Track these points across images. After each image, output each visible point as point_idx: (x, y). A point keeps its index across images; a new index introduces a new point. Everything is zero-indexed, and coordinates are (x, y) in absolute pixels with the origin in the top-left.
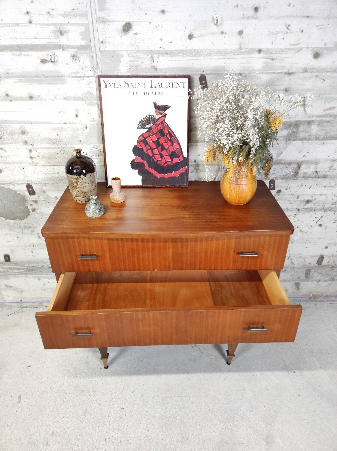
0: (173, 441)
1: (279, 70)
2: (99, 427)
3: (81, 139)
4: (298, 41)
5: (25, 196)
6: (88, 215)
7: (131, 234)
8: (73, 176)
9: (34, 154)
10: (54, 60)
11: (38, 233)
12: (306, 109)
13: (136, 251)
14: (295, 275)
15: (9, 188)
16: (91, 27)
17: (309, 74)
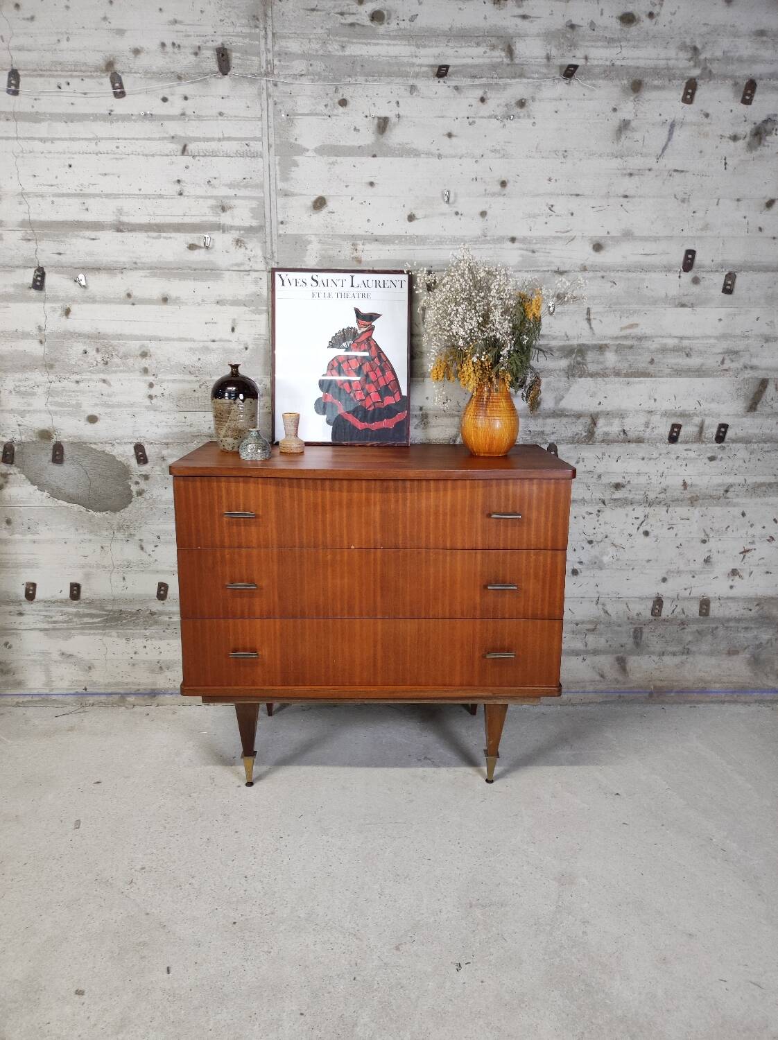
1: (545, 266)
4: (568, 226)
5: (129, 466)
6: (244, 455)
7: (314, 470)
8: (222, 401)
9: (156, 391)
10: (209, 245)
11: (140, 540)
12: (593, 326)
14: (615, 639)
15: (104, 452)
16: (267, 202)
17: (591, 274)
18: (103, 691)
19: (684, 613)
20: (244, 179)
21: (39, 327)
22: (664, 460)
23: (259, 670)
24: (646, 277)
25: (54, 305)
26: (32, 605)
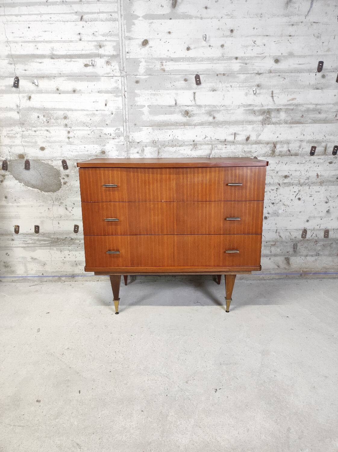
1: (252, 71)
3: (107, 123)
4: (263, 51)
5: (59, 171)
9: (71, 135)
10: (94, 64)
11: (66, 205)
12: (274, 100)
13: (147, 182)
14: (284, 249)
15: (48, 164)
16: (121, 43)
17: (274, 74)
18: (51, 275)
19: (317, 236)
20: (110, 32)
21: (17, 105)
22: (308, 164)
23: (121, 259)
24: (300, 75)
25: (23, 95)
26: (18, 236)
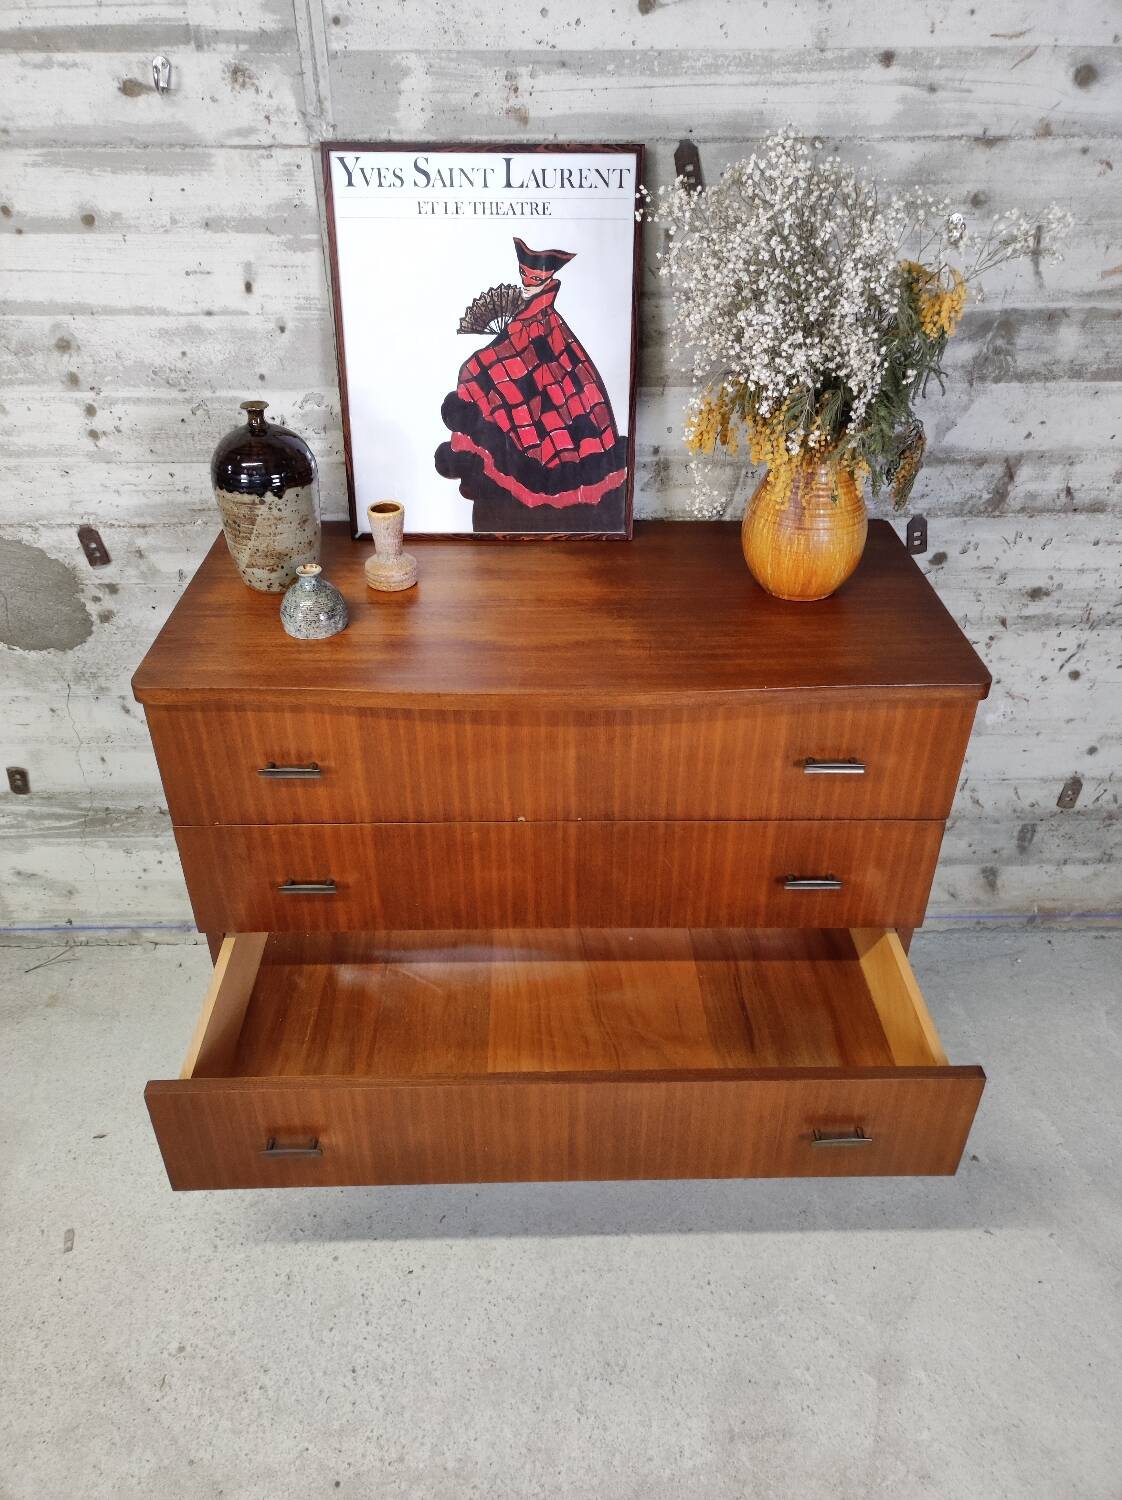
0: (576, 1374)
1: (956, 125)
2: (331, 1329)
3: (264, 371)
4: (1023, 20)
5: (75, 568)
6: (291, 629)
7: (439, 695)
8: (237, 496)
9: (102, 421)
10: (168, 82)
11: (121, 697)
12: (1040, 269)
13: (454, 752)
14: (985, 841)
15: (19, 542)
17: (1059, 144)
19: (1116, 801)
